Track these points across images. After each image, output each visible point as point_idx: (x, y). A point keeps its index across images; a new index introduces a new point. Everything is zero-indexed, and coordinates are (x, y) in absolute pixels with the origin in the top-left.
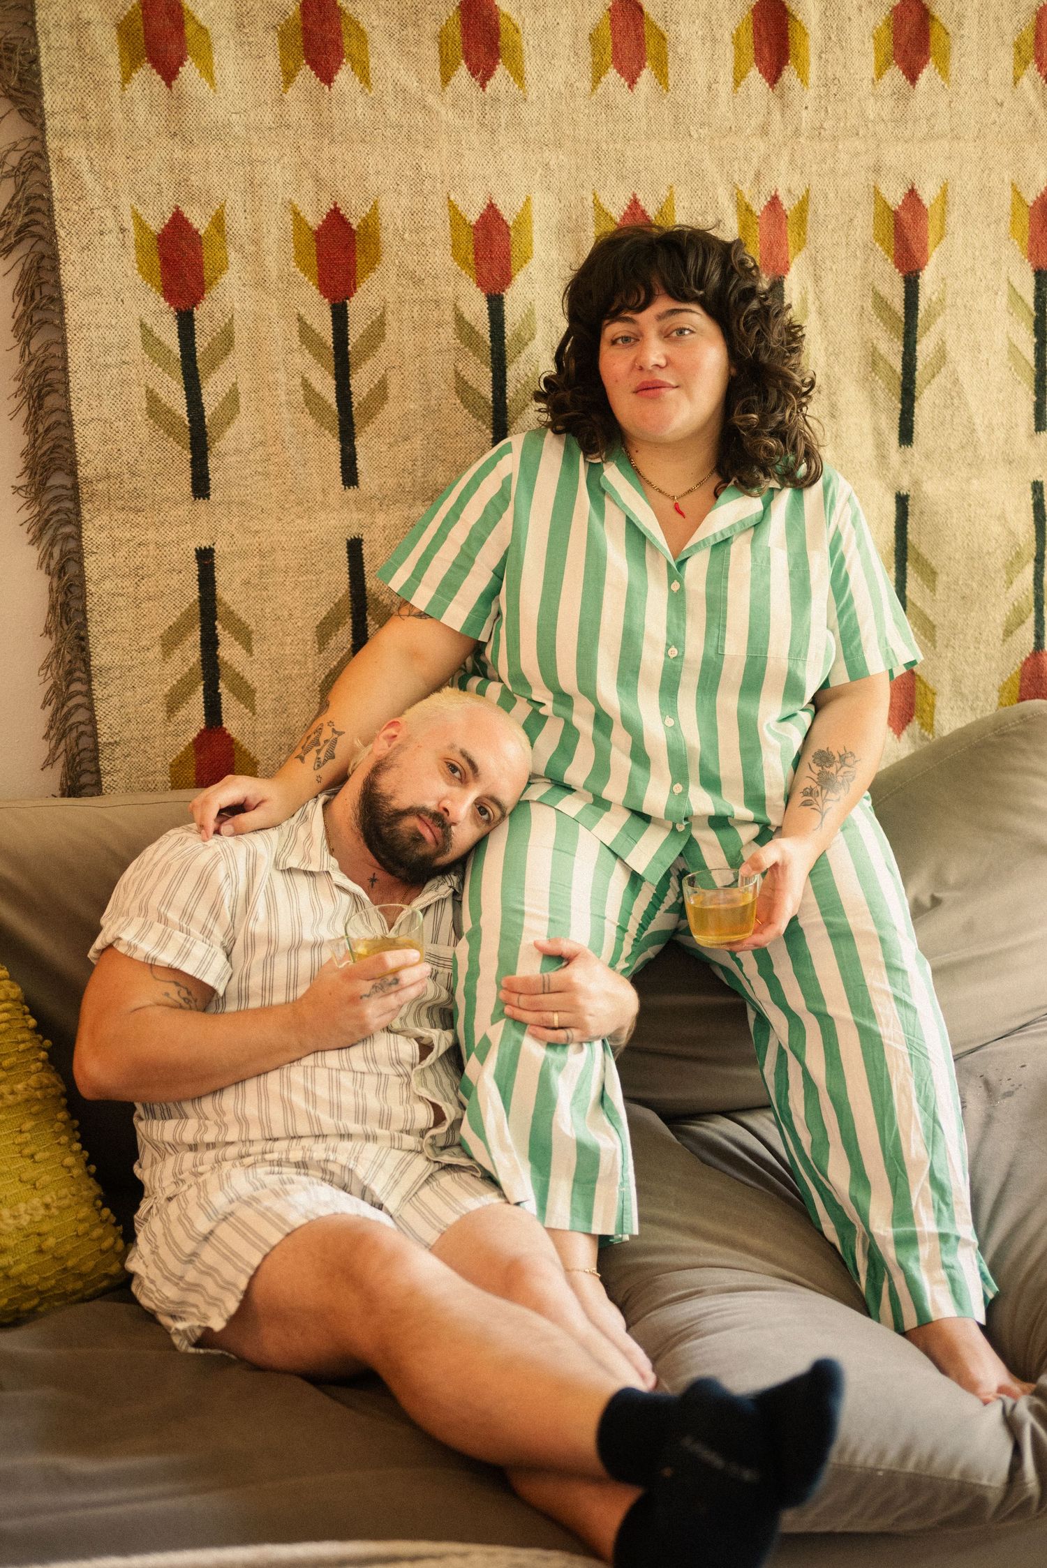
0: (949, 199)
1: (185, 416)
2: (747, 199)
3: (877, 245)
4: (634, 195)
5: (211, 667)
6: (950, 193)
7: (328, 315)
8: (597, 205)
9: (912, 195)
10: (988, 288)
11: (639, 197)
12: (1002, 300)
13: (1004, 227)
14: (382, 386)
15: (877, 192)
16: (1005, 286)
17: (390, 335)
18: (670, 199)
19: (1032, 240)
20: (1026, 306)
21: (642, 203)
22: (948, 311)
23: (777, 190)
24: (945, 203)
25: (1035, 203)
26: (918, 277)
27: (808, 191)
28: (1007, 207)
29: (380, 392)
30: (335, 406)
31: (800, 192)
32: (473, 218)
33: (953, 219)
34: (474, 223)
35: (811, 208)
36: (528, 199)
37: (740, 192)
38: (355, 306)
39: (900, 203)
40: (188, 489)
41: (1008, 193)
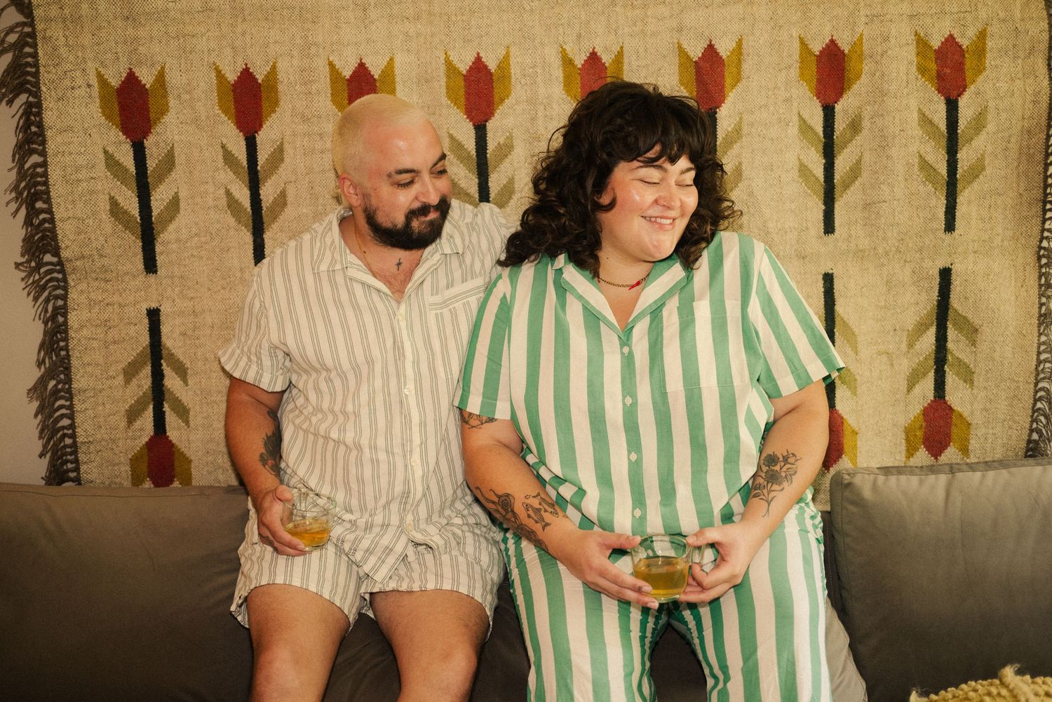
0: (744, 51)
1: (137, 215)
2: (571, 56)
3: (682, 88)
4: (478, 54)
5: (158, 392)
6: (744, 46)
7: (243, 143)
8: (449, 63)
9: (710, 49)
10: (780, 121)
11: (481, 55)
12: (794, 130)
13: (794, 72)
14: (283, 194)
15: (680, 47)
16: (795, 119)
17: (287, 160)
18: (507, 57)
19: (819, 81)
20: (816, 134)
21: (483, 60)
22: (744, 139)
23: (594, 48)
24: (741, 54)
25: (821, 52)
26: (716, 113)
27: (622, 47)
28: (796, 57)
29: (282, 201)
30: (249, 209)
31: (616, 49)
32: (347, 73)
33: (747, 67)
34: (348, 77)
35: (626, 60)
36: (391, 59)
37: (564, 50)
38: (261, 137)
39: (700, 55)
40: (141, 266)
41: (797, 45)
